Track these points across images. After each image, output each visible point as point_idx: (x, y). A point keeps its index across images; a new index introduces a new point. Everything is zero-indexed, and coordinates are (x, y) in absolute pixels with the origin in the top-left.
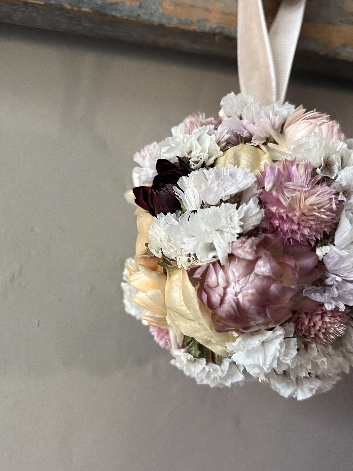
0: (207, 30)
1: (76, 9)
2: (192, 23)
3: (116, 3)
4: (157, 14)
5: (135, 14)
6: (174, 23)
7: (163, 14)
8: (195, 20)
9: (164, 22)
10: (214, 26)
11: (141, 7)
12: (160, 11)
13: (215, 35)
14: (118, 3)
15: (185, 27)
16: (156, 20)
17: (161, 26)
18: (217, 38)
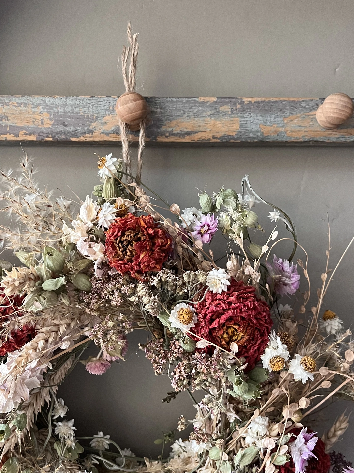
0: (306, 140)
1: (252, 141)
2: (300, 138)
3: (267, 136)
4: (284, 137)
5: (276, 139)
6: (292, 140)
7: (287, 137)
8: (301, 136)
9: (288, 140)
10: (309, 138)
11: (278, 136)
12: (286, 136)
13: (310, 141)
14: (269, 136)
15: (296, 140)
16: (284, 140)
17: (286, 142)
18: (311, 142)
